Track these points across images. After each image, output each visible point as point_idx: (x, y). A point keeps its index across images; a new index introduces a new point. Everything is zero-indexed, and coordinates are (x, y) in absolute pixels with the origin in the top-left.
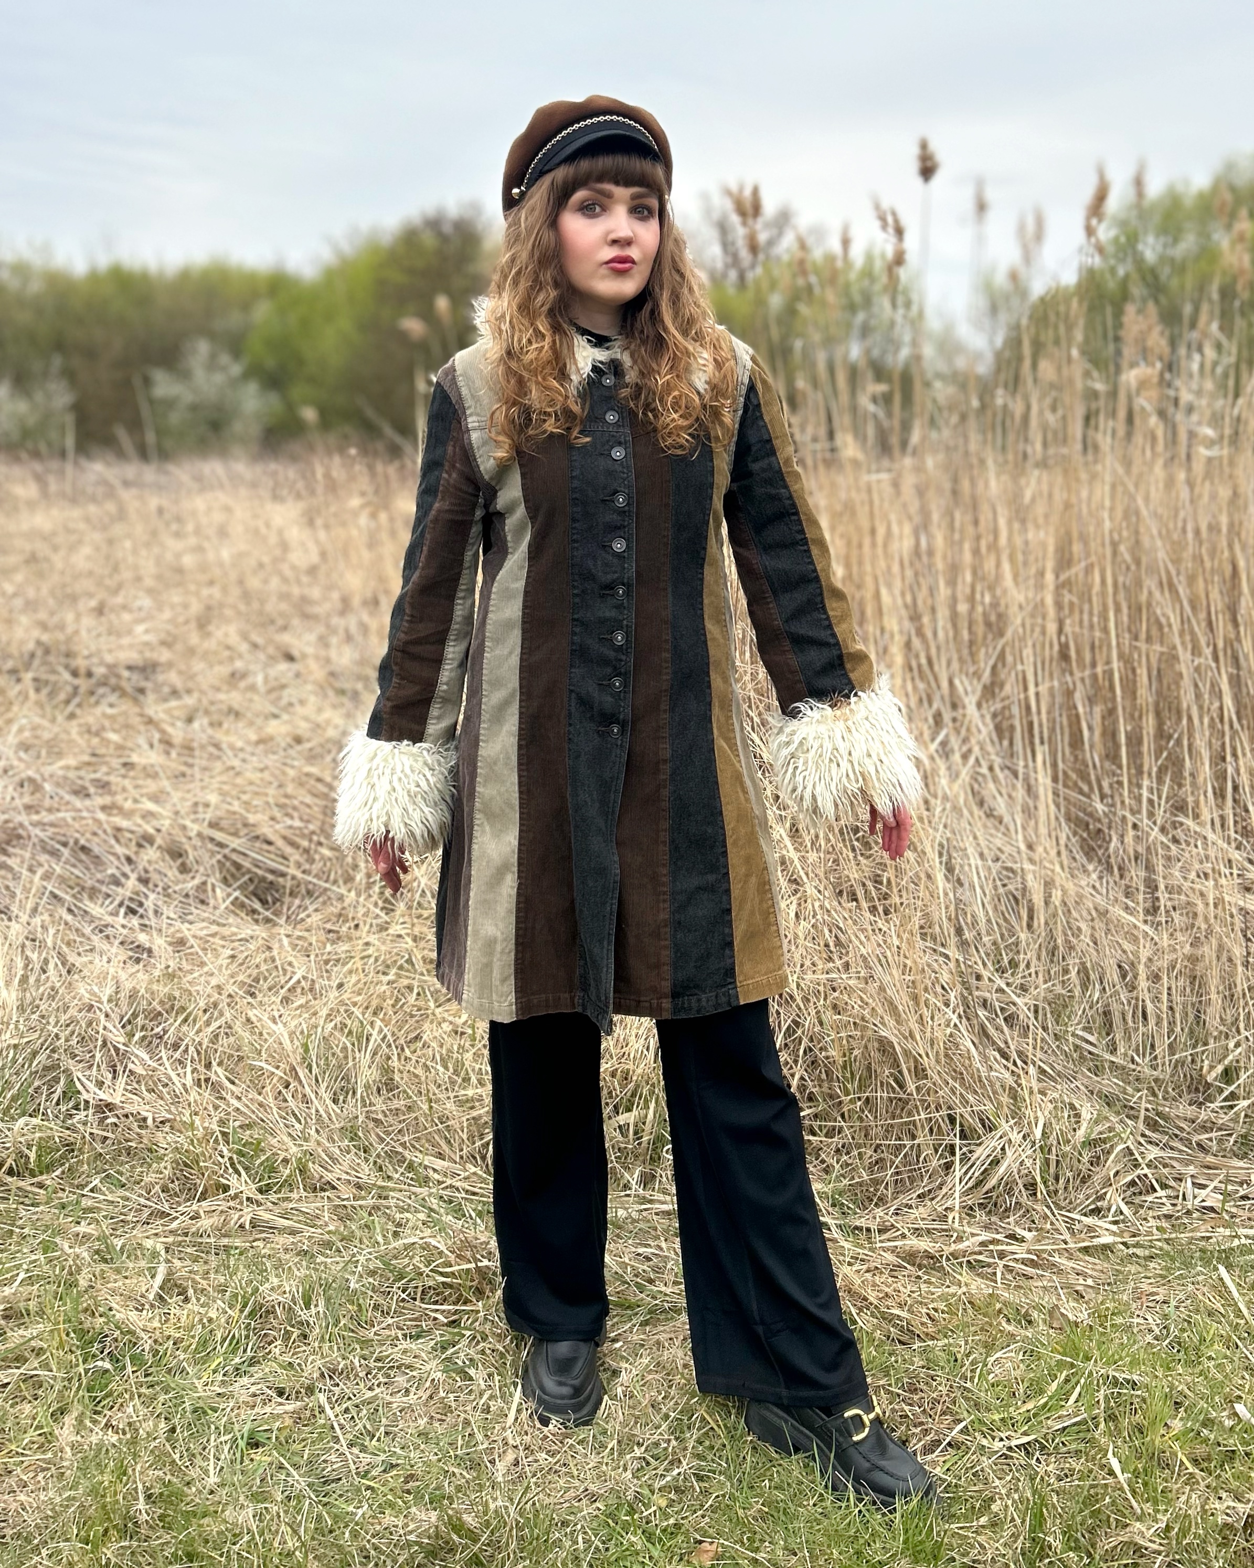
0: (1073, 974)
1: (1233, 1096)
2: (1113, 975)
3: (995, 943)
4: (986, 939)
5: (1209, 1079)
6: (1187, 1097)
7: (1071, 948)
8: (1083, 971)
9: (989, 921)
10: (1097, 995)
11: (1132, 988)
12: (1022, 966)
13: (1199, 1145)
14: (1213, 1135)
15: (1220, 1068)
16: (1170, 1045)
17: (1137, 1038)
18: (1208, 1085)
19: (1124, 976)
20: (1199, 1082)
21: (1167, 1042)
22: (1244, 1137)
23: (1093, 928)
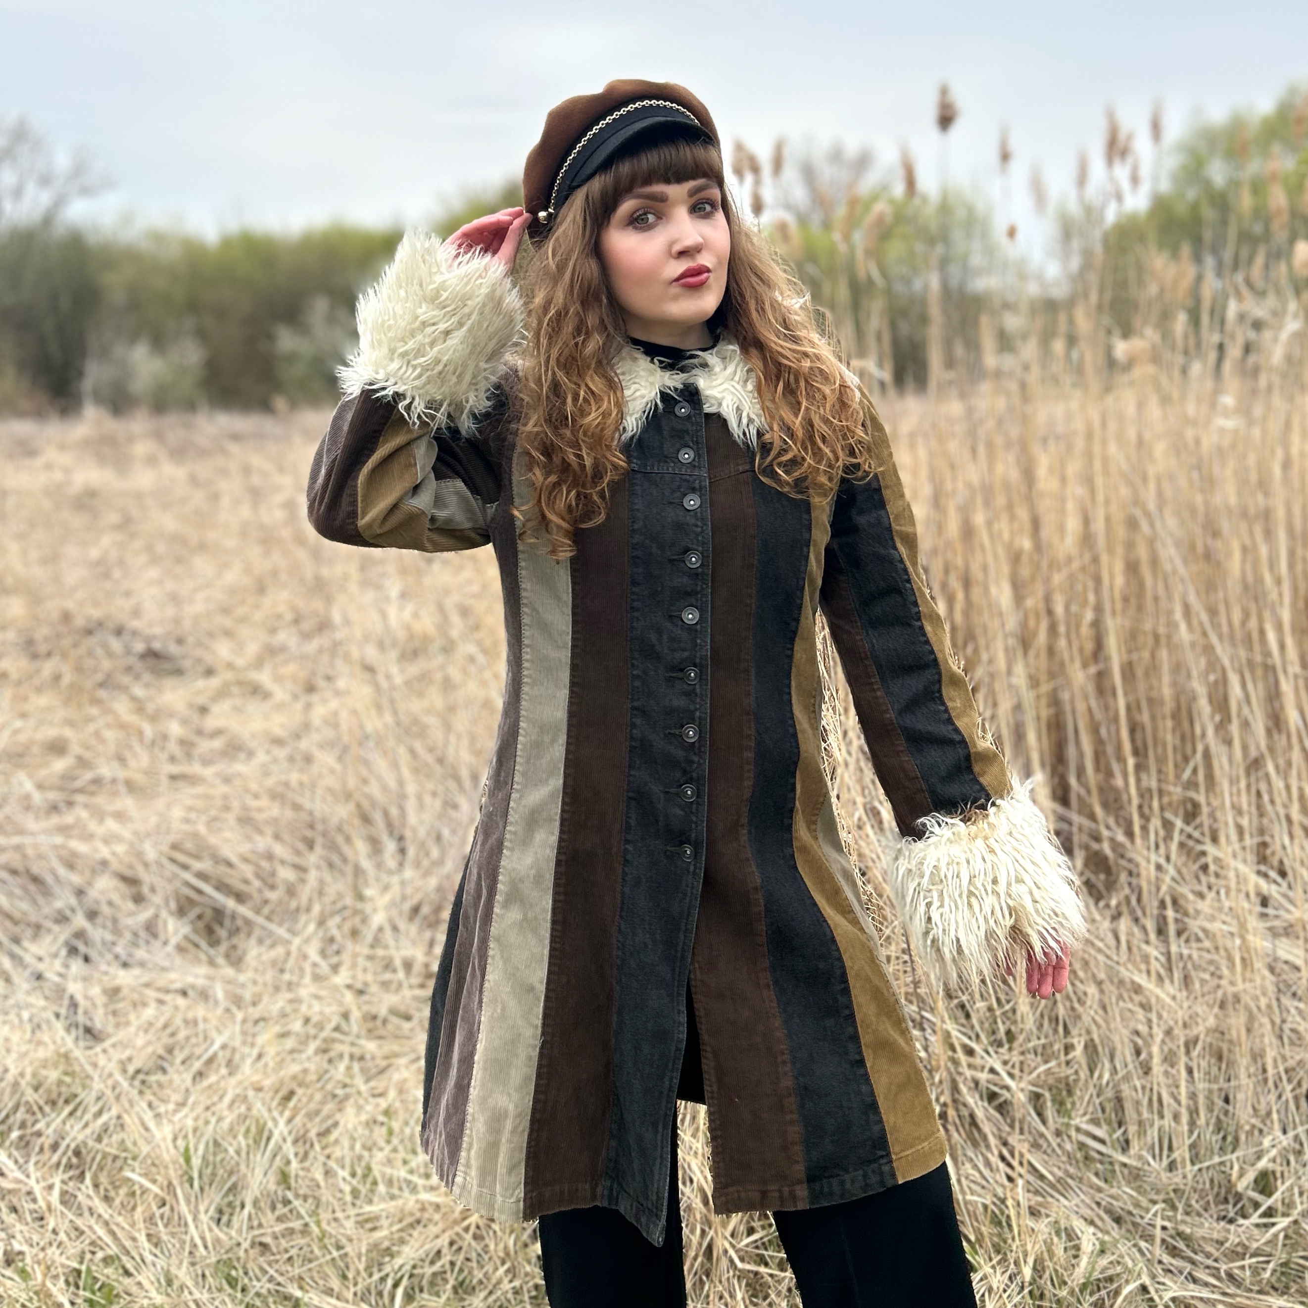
0: (1078, 1052)
1: (1270, 1213)
2: (1125, 1052)
3: (990, 1009)
4: (980, 1005)
5: (1240, 1187)
6: (1213, 1210)
7: (1078, 1017)
8: (1091, 1048)
9: (983, 981)
10: (1106, 1076)
11: (1147, 1070)
12: (1021, 1038)
13: (1230, 1276)
14: (1247, 1262)
15: (1251, 1175)
16: (1192, 1146)
17: (1153, 1135)
18: (1239, 1197)
19: (1138, 1052)
20: (1228, 1191)
21: (1188, 1142)
22: (1285, 1264)
23: (1102, 991)
